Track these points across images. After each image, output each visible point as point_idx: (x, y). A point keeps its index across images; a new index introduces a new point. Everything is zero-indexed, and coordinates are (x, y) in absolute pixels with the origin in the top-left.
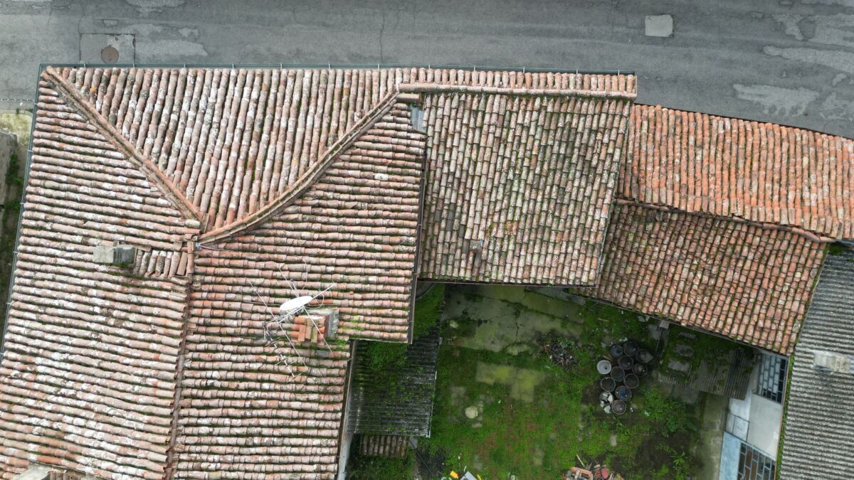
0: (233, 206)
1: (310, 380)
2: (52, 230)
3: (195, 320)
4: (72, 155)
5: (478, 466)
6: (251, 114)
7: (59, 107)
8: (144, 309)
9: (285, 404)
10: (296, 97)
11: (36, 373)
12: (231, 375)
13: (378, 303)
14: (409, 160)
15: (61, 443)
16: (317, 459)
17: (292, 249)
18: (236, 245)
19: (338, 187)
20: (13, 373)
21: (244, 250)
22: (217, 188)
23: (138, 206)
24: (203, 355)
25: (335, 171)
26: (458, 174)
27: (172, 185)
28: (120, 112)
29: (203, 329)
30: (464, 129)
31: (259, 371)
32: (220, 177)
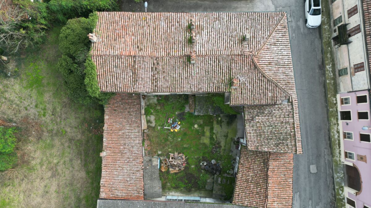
0: (260, 61)
1: (221, 84)
2: (248, 20)
3: (234, 57)
4: (266, 23)
5: (182, 129)
6: (282, 62)
7: (277, 18)
8: (234, 45)
9: (215, 79)
10: (287, 72)
11: (215, 21)
12: (222, 66)
13: (239, 97)
14: (275, 101)
15: (201, 30)
16: (203, 87)
17: (251, 76)
18: (251, 63)
19: (266, 85)
20: (214, 16)
21: (250, 65)
22: (264, 57)
23: (257, 40)
24: (226, 60)
25: (270, 84)
26: (272, 113)
27: (263, 47)
28: (278, 32)
29: (232, 59)
30: (284, 113)
31: (223, 72)
32: (266, 57)
